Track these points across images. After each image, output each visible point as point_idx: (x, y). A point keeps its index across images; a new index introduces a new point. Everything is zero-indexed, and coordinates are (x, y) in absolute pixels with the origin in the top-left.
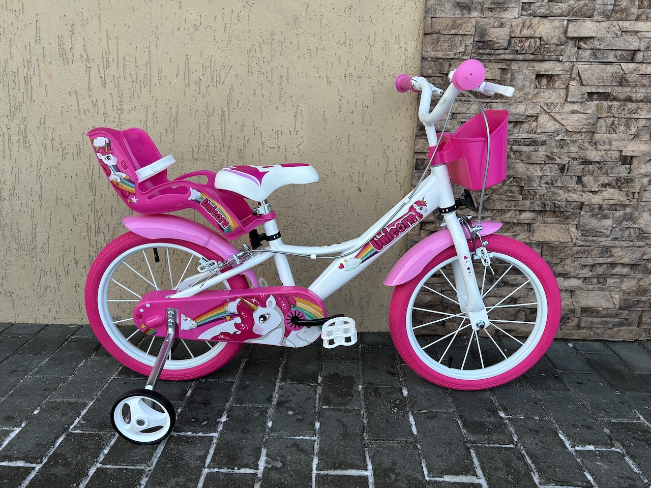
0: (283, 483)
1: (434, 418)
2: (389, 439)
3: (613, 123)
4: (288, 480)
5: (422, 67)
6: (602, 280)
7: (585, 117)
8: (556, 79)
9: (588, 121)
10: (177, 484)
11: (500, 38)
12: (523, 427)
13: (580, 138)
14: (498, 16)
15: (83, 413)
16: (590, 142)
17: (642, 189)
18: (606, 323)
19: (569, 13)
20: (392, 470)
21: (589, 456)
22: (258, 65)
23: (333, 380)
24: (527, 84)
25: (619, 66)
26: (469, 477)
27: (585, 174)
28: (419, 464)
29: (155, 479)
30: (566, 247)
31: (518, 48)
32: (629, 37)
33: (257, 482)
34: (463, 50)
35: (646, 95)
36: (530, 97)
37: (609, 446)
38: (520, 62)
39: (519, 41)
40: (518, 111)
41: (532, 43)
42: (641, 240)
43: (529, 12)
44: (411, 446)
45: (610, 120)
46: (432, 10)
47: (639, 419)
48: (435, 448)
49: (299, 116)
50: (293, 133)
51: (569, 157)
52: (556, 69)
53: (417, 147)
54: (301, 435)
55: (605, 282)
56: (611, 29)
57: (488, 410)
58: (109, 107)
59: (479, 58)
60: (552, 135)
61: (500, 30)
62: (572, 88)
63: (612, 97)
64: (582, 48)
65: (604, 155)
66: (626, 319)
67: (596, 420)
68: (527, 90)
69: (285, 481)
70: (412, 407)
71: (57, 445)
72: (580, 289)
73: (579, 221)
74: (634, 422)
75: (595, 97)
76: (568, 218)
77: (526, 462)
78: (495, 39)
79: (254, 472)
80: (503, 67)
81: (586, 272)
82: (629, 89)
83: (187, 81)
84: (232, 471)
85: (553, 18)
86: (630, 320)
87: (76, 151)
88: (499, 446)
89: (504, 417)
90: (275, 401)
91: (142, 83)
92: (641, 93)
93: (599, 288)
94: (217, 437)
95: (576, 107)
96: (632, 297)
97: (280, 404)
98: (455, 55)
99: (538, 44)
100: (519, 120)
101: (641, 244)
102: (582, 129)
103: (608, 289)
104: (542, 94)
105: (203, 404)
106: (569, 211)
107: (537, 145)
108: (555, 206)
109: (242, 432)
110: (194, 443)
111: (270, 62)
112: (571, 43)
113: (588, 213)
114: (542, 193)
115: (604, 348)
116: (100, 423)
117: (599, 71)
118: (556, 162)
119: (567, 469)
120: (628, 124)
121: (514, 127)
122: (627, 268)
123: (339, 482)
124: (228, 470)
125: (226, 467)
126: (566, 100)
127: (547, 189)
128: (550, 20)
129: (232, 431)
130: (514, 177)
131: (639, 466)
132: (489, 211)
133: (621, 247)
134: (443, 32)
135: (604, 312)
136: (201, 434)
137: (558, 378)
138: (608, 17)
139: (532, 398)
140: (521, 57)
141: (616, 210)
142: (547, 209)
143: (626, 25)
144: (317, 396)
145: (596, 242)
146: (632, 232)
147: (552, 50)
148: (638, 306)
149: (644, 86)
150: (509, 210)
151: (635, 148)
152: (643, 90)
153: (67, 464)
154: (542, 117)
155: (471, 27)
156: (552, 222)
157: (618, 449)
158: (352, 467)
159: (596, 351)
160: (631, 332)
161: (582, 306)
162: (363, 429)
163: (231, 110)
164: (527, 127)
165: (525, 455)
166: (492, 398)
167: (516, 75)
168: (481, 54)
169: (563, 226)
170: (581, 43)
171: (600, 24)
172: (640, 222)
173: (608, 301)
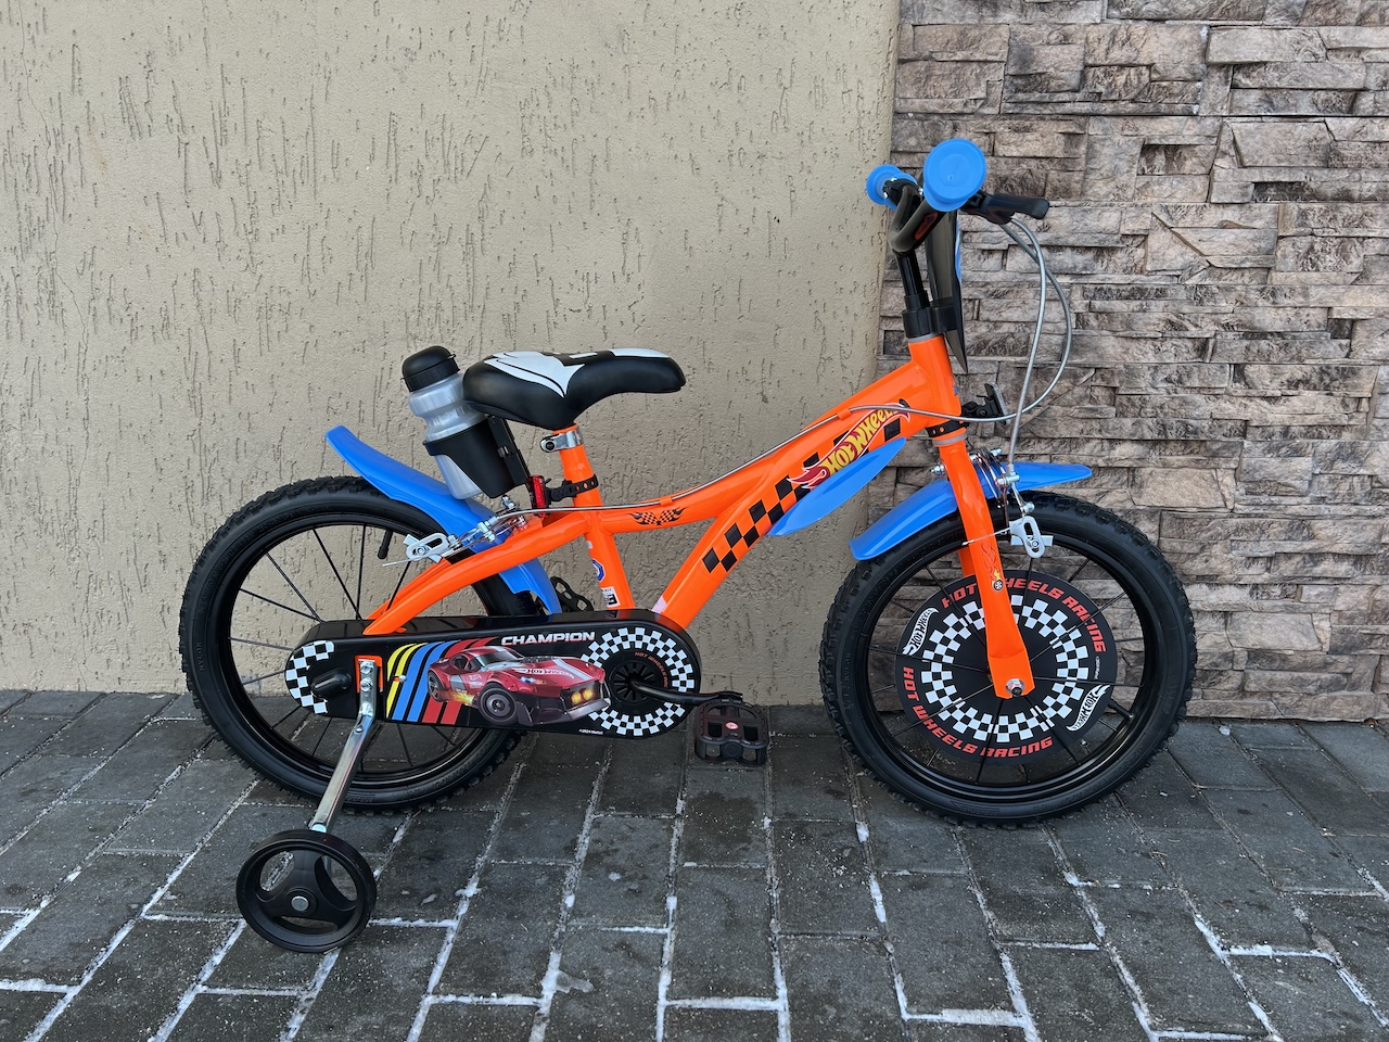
0: (593, 1027)
1: (924, 888)
2: (826, 932)
3: (1312, 248)
4: (605, 1021)
5: (894, 133)
6: (1291, 590)
7: (1251, 236)
8: (1186, 155)
9: (1257, 245)
10: (367, 1028)
11: (1062, 68)
12: (1118, 905)
13: (1240, 281)
14: (1057, 21)
15: (171, 880)
16: (1262, 291)
17: (1377, 391)
18: (1303, 683)
19: (1211, 12)
20: (830, 999)
21: (1261, 968)
22: (543, 134)
23: (707, 805)
24: (1124, 166)
25: (1323, 125)
26: (996, 1013)
27: (1251, 358)
28: (889, 985)
29: (319, 1018)
30: (1211, 519)
31: (1101, 89)
32: (1344, 62)
33: (539, 1024)
34: (983, 95)
35: (1381, 186)
36: (1130, 193)
37: (1304, 947)
38: (1106, 119)
39: (1105, 72)
40: (1103, 226)
41: (1132, 78)
42: (1375, 501)
43: (1125, 10)
44: (873, 948)
45: (1304, 243)
46: (915, 8)
47: (1372, 887)
48: (925, 950)
49: (632, 241)
50: (621, 280)
51: (1217, 323)
52: (1185, 132)
53: (886, 306)
54: (636, 924)
55: (1299, 593)
56: (1303, 43)
57: (1043, 870)
58: (228, 227)
59: (1017, 111)
60: (1178, 276)
61: (1063, 50)
62: (1219, 174)
63: (1307, 192)
64: (1241, 86)
65: (1293, 319)
66: (1347, 675)
67: (1278, 891)
68: (1124, 179)
69: (597, 1022)
70: (878, 863)
71: (114, 945)
72: (1243, 608)
73: (1240, 462)
74: (1361, 894)
75: (1272, 191)
76: (1215, 455)
77: (1123, 981)
78: (1052, 70)
79: (531, 1004)
80: (1071, 130)
81: (1257, 573)
82: (1346, 173)
83: (392, 170)
84: (486, 1000)
85: (1177, 22)
86: (1355, 676)
87: (158, 322)
88: (1064, 946)
89: (1075, 885)
90: (582, 853)
91: (297, 175)
92: (1370, 183)
93: (1286, 606)
94: (455, 928)
95: (1230, 214)
96: (1357, 627)
97: (593, 858)
98: (965, 105)
99: (1145, 79)
100: (1106, 244)
101: (1376, 509)
102: (1242, 262)
103: (1304, 608)
104: (1156, 188)
105: (428, 858)
106: (1219, 441)
107: (1146, 299)
108: (1187, 430)
109: (510, 917)
110: (406, 942)
111: (569, 125)
112: (1217, 76)
113: (1259, 445)
114: (1158, 401)
115: (1299, 737)
116: (207, 899)
117: (1279, 136)
118: (1188, 334)
119: (1213, 996)
120: (1344, 249)
121: (1096, 259)
122: (1346, 563)
123: (714, 1023)
124: (476, 999)
125: (472, 991)
126: (1208, 199)
127: (1169, 393)
128: (1170, 26)
129: (487, 915)
130: (1096, 369)
131: (1369, 988)
132: (1043, 442)
133: (1333, 517)
134: (939, 57)
135: (1298, 660)
136: (421, 922)
137: (1196, 803)
138: (1297, 20)
139: (1140, 843)
140: (1108, 108)
141: (1320, 437)
142: (1170, 437)
143: (1337, 35)
144: (674, 841)
145: (1278, 507)
146: (1355, 484)
147: (1176, 91)
148: (1373, 646)
149: (1377, 167)
150: (1088, 440)
151: (1359, 303)
152: (1374, 176)
153: (133, 986)
154: (1156, 237)
155: (999, 44)
156: (1180, 464)
157: (1325, 952)
158: (745, 991)
159: (1281, 744)
160: (1358, 701)
161: (1250, 646)
162: (770, 912)
163: (487, 230)
164: (1125, 260)
165: (1121, 966)
166: (1050, 844)
167: (1097, 146)
168: (1021, 102)
169: (1207, 474)
170: (1239, 76)
171: (1279, 35)
172: (1372, 462)
173: (1305, 636)
